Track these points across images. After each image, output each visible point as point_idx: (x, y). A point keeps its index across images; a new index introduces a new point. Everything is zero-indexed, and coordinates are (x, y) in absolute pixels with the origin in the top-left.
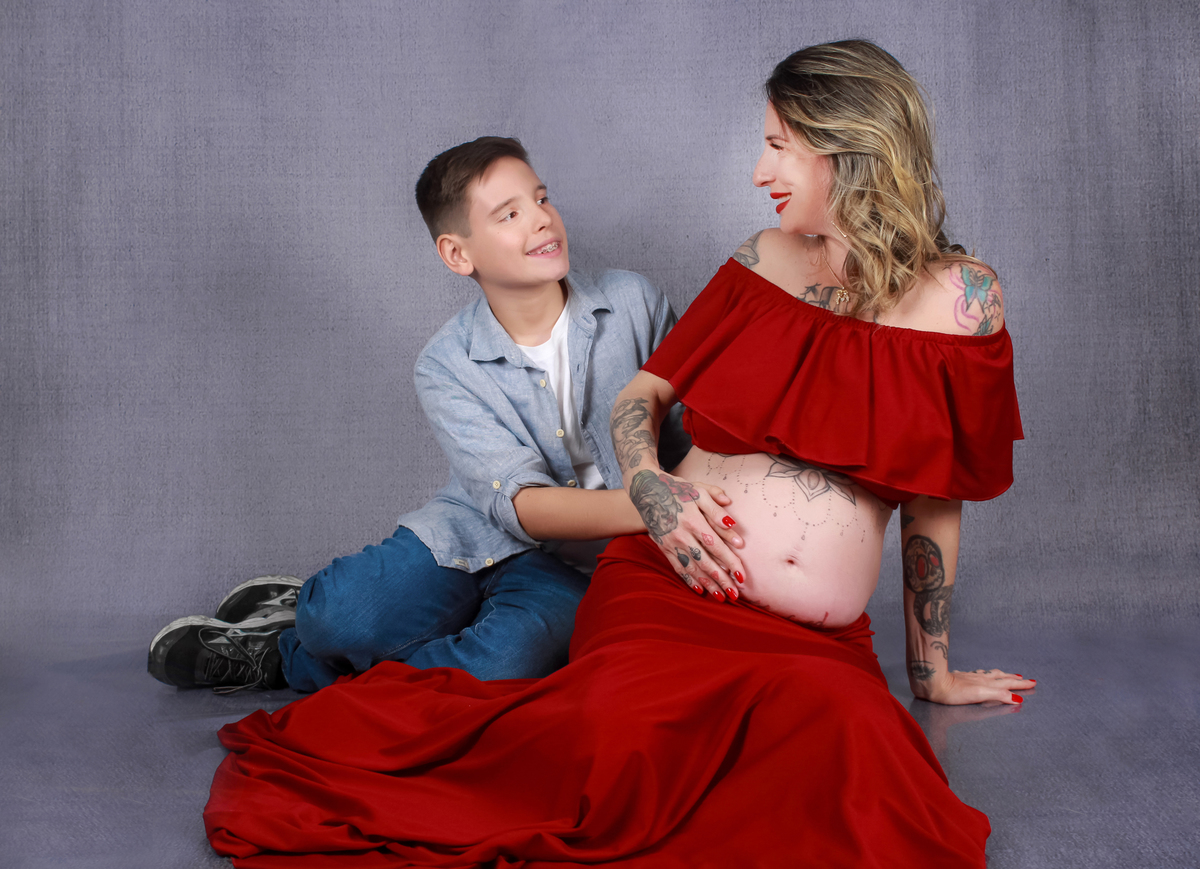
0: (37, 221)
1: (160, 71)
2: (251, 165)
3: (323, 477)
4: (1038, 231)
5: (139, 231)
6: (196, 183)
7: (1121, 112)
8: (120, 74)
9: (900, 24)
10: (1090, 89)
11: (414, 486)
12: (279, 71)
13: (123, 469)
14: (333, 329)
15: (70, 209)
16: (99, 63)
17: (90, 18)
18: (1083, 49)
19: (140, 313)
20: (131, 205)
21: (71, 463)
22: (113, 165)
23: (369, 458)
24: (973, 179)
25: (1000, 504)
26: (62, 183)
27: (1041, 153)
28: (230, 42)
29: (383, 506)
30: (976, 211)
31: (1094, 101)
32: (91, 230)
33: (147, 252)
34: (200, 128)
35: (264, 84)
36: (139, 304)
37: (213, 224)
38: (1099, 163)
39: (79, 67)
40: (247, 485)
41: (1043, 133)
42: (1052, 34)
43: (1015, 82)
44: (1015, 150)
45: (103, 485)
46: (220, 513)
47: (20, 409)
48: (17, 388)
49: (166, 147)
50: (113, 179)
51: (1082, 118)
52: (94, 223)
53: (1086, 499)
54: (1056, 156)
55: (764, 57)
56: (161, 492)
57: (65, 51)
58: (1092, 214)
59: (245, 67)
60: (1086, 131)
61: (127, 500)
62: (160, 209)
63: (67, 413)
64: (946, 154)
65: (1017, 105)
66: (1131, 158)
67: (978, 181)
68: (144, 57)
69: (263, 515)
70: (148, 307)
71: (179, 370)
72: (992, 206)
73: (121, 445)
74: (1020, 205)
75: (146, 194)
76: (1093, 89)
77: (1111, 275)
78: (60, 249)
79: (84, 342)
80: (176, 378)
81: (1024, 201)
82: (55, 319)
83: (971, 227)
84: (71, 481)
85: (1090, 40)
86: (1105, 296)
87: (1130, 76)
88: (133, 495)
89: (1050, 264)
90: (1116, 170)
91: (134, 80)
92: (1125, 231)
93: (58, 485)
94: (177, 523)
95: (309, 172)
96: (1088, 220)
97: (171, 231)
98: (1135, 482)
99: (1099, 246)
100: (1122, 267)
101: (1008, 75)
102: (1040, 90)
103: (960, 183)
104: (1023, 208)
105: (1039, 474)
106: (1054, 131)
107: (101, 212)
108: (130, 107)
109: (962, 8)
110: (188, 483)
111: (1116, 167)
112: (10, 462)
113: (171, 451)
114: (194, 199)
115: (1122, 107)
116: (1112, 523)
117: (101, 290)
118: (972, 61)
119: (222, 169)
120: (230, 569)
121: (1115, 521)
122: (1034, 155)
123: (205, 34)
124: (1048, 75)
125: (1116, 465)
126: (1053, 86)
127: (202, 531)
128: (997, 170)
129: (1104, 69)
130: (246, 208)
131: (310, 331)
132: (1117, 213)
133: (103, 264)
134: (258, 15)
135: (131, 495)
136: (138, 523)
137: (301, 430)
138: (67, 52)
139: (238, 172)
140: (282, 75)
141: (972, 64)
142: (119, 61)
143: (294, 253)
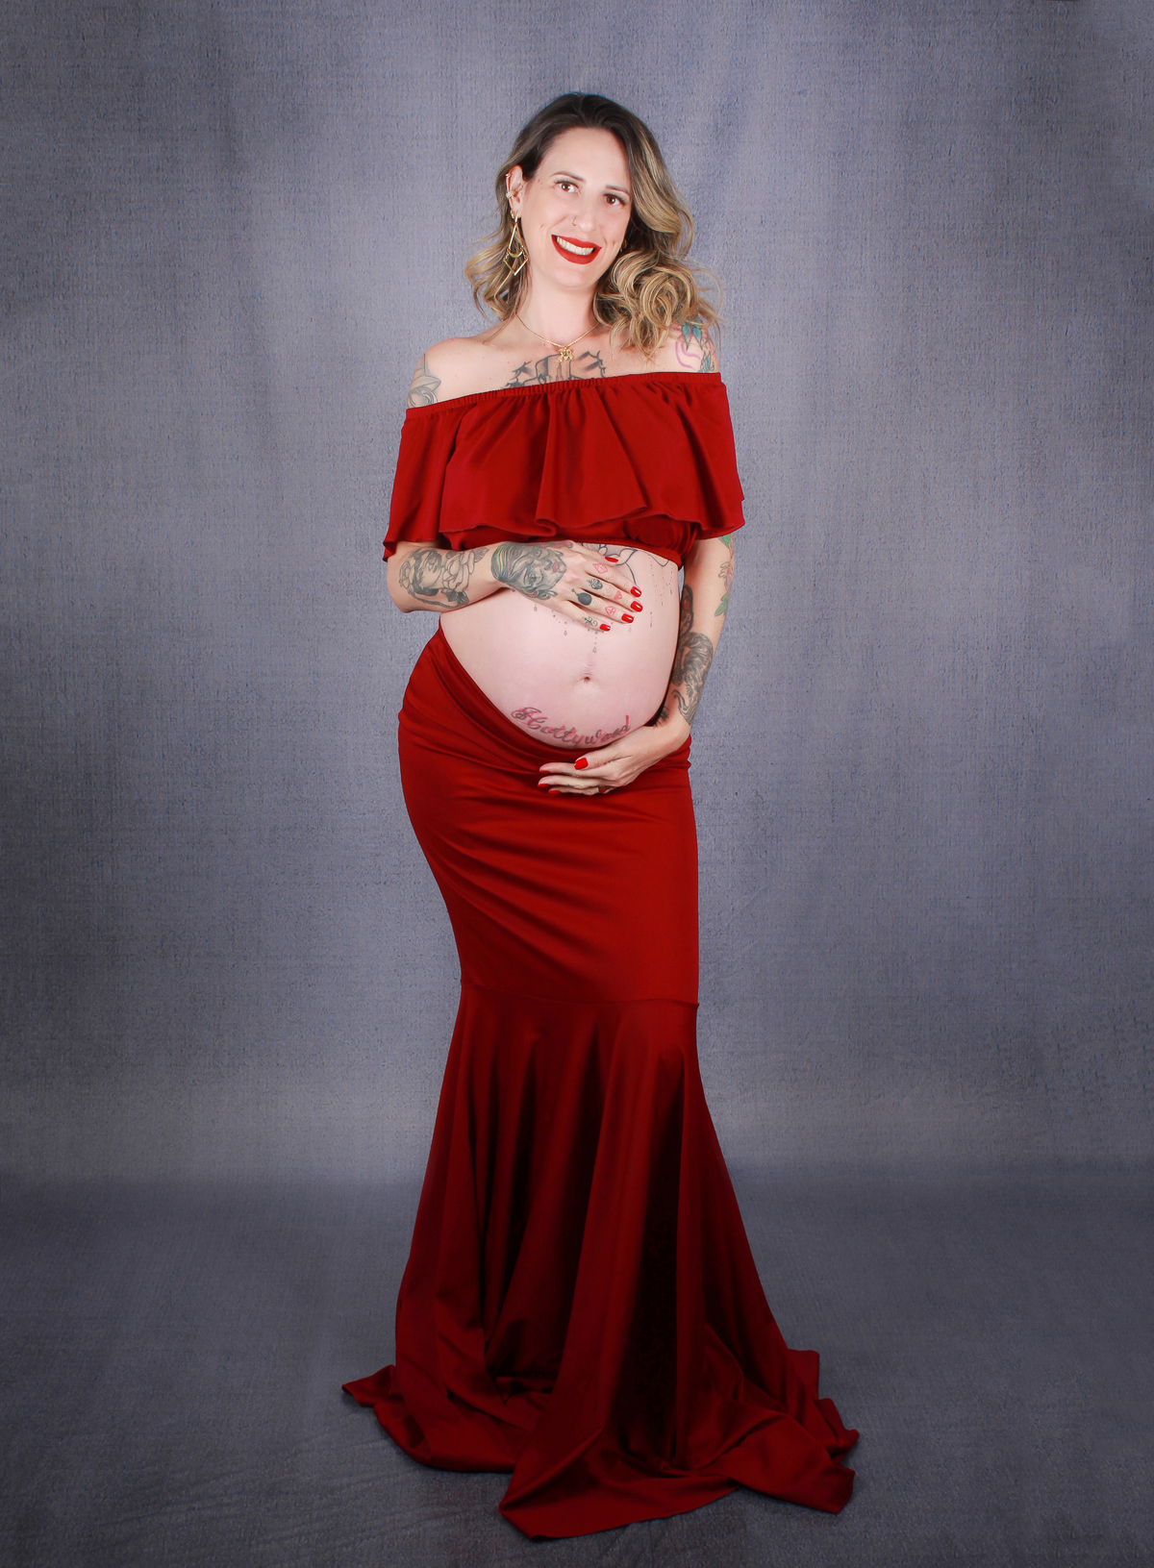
0: (90, 775)
1: (212, 625)
2: (304, 721)
3: (376, 1029)
5: (192, 786)
6: (248, 738)
8: (171, 628)
9: (955, 589)
12: (332, 626)
13: (180, 1020)
14: (385, 883)
15: (122, 762)
17: (140, 571)
19: (194, 866)
21: (128, 1013)
23: (421, 1011)
24: (1021, 743)
26: (114, 736)
30: (1022, 774)
32: (144, 783)
33: (200, 806)
34: (251, 683)
35: (316, 639)
37: (266, 778)
39: (130, 621)
40: (302, 1037)
46: (275, 1064)
47: (76, 959)
52: (146, 777)
56: (217, 1043)
57: (115, 605)
62: (212, 763)
63: (123, 965)
67: (1025, 744)
68: (195, 612)
70: (202, 860)
71: (233, 923)
72: (1038, 769)
78: (113, 803)
80: (230, 930)
82: (110, 871)
83: (1017, 789)
84: (128, 1031)
88: (190, 1046)
91: (185, 634)
93: (115, 1035)
95: (356, 730)
97: (224, 785)
103: (1007, 746)
107: (153, 765)
108: (182, 662)
109: (1017, 573)
112: (68, 1012)
113: (226, 1003)
114: (246, 753)
117: (154, 843)
118: (1023, 625)
119: (275, 724)
127: (258, 1082)
128: (1042, 734)
130: (299, 763)
131: (363, 885)
133: (157, 817)
134: (311, 570)
135: (187, 1045)
136: (195, 1074)
137: (354, 983)
138: (118, 606)
139: (290, 728)
140: (334, 629)
141: (1023, 630)
142: (170, 615)
143: (347, 808)
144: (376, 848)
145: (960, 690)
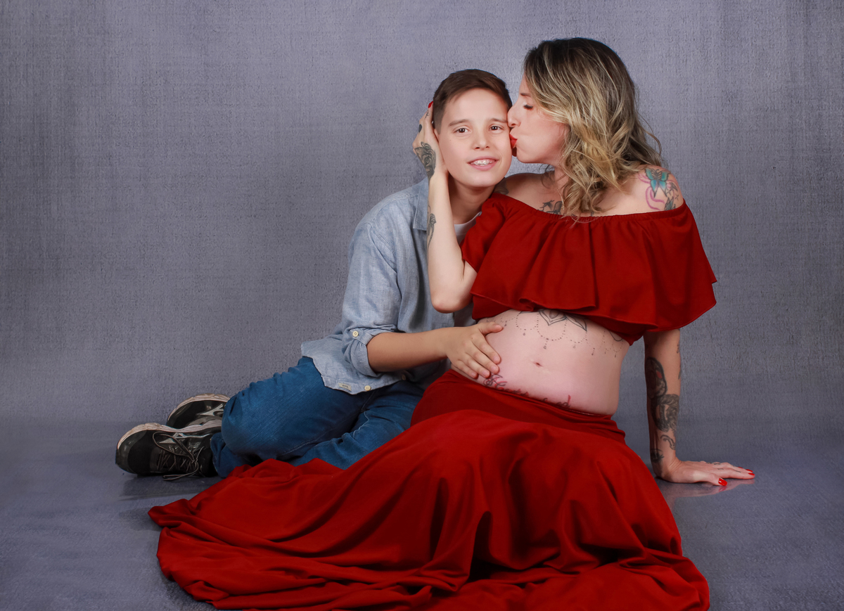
0: (43, 138)
1: (132, 30)
2: (197, 98)
3: (247, 323)
4: (768, 147)
5: (116, 145)
6: (157, 111)
7: (829, 61)
8: (103, 32)
10: (807, 43)
11: (313, 330)
12: (217, 30)
13: (104, 316)
14: (255, 216)
15: (66, 129)
16: (88, 24)
18: (802, 14)
19: (117, 204)
20: (111, 126)
21: (67, 312)
22: (97, 97)
23: (280, 310)
24: (721, 109)
25: (739, 346)
26: (61, 110)
27: (771, 90)
28: (182, 9)
29: (290, 344)
30: (722, 132)
31: (809, 53)
32: (82, 144)
33: (121, 160)
34: (160, 70)
35: (206, 39)
36: (116, 198)
37: (170, 140)
38: (813, 97)
39: (74, 27)
40: (193, 328)
41: (772, 76)
42: (779, 3)
43: (752, 38)
44: (752, 89)
45: (89, 328)
46: (172, 348)
47: (30, 273)
48: (28, 257)
49: (136, 84)
50: (98, 107)
51: (800, 65)
52: (84, 139)
53: (802, 342)
54: (781, 93)
55: (568, 20)
56: (130, 333)
58: (807, 135)
59: (192, 27)
60: (803, 74)
61: (106, 338)
62: (131, 129)
63: (64, 276)
64: (701, 91)
65: (753, 55)
66: (836, 94)
67: (724, 110)
68: (120, 19)
69: (203, 350)
70: (122, 200)
71: (144, 245)
72: (734, 129)
73: (102, 299)
74: (755, 128)
75: (121, 119)
76: (809, 43)
77: (821, 180)
78: (59, 158)
79: (76, 225)
80: (142, 251)
81: (757, 125)
82: (56, 208)
83: (719, 144)
84: (66, 325)
85: (806, 8)
86: (816, 194)
87: (836, 34)
88: (111, 335)
89: (776, 171)
90: (825, 103)
91: (113, 36)
92: (832, 147)
93: (56, 328)
94: (142, 356)
95: (238, 103)
96: (804, 139)
97: (139, 145)
98: (837, 330)
99: (813, 158)
100: (829, 174)
101: (746, 33)
102: (770, 44)
103: (711, 112)
104: (756, 130)
105: (768, 324)
106: (780, 74)
107: (89, 131)
108: (110, 56)
110: (150, 327)
111: (825, 100)
112: (23, 311)
113: (138, 304)
114: (155, 122)
115: (830, 57)
116: (821, 360)
117: (88, 187)
118: (720, 23)
119: (176, 100)
120: (180, 389)
121: (823, 359)
122: (765, 92)
123: (164, 3)
124: (775, 34)
125: (824, 317)
126: (779, 42)
127: (160, 362)
128: (738, 103)
129: (817, 29)
130: (193, 128)
131: (239, 217)
132: (826, 134)
133: (90, 168)
135: (109, 335)
136: (114, 355)
137: (232, 289)
138: (65, 16)
139: (188, 103)
140: (219, 32)
141: (720, 25)
142: (102, 23)
143: (227, 161)
144: (249, 190)
145: (675, 71)
